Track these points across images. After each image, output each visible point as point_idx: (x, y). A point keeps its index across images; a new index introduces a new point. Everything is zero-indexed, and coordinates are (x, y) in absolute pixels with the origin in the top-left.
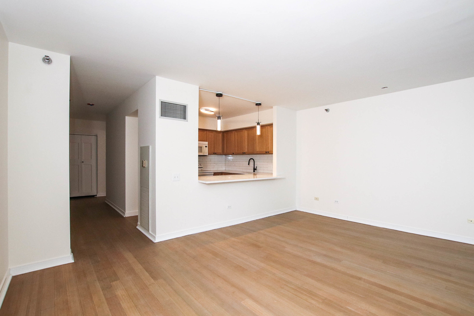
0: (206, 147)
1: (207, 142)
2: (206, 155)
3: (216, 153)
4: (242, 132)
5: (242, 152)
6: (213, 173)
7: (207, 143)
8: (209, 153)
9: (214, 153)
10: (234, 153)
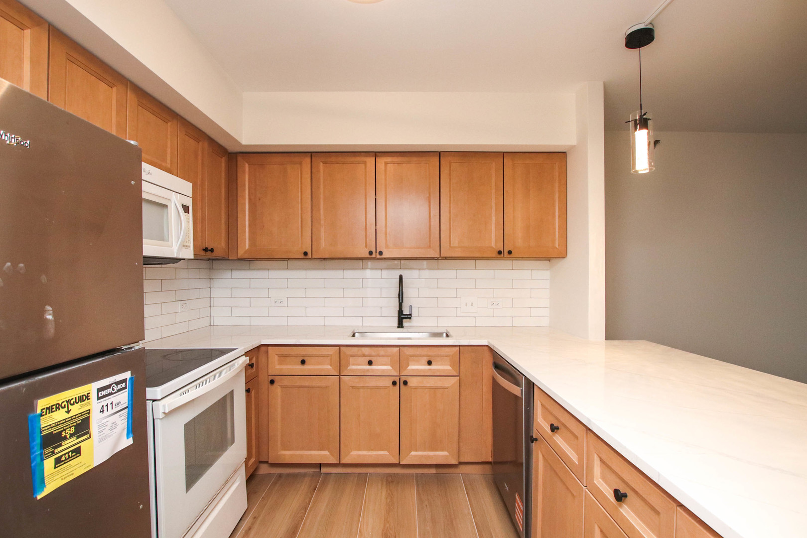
0: (185, 209)
1: (190, 185)
3: (212, 250)
7: (186, 187)
9: (206, 250)
10: (309, 251)
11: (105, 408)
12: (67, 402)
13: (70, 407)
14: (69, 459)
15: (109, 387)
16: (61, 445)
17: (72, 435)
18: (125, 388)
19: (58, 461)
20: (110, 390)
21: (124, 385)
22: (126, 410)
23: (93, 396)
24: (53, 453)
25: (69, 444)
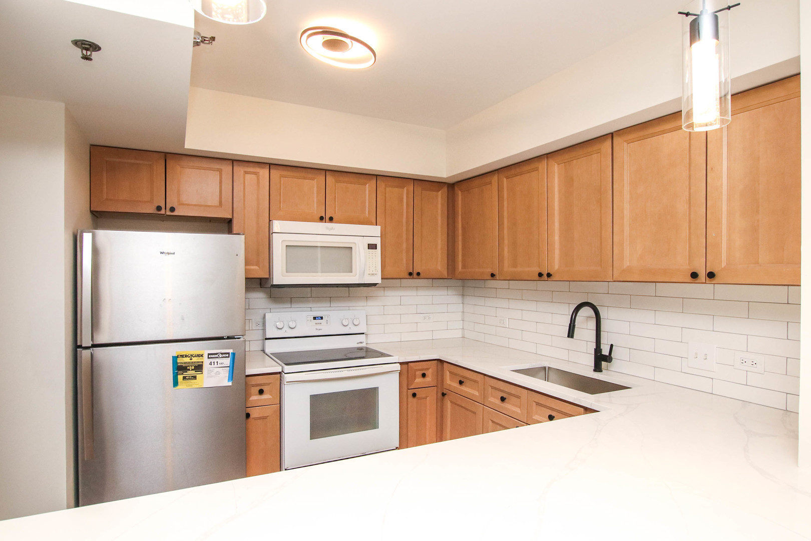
0: (372, 247)
1: (378, 228)
2: (375, 285)
3: (418, 274)
4: (534, 174)
5: (537, 270)
6: (398, 367)
7: (376, 230)
8: (384, 277)
9: (410, 274)
10: (496, 272)
11: (213, 363)
12: (191, 355)
13: (192, 358)
14: (189, 379)
15: (216, 354)
16: (187, 372)
17: (192, 370)
18: (229, 357)
19: (184, 378)
20: (216, 356)
21: (227, 355)
22: (228, 368)
23: (206, 356)
24: (182, 374)
25: (191, 373)
